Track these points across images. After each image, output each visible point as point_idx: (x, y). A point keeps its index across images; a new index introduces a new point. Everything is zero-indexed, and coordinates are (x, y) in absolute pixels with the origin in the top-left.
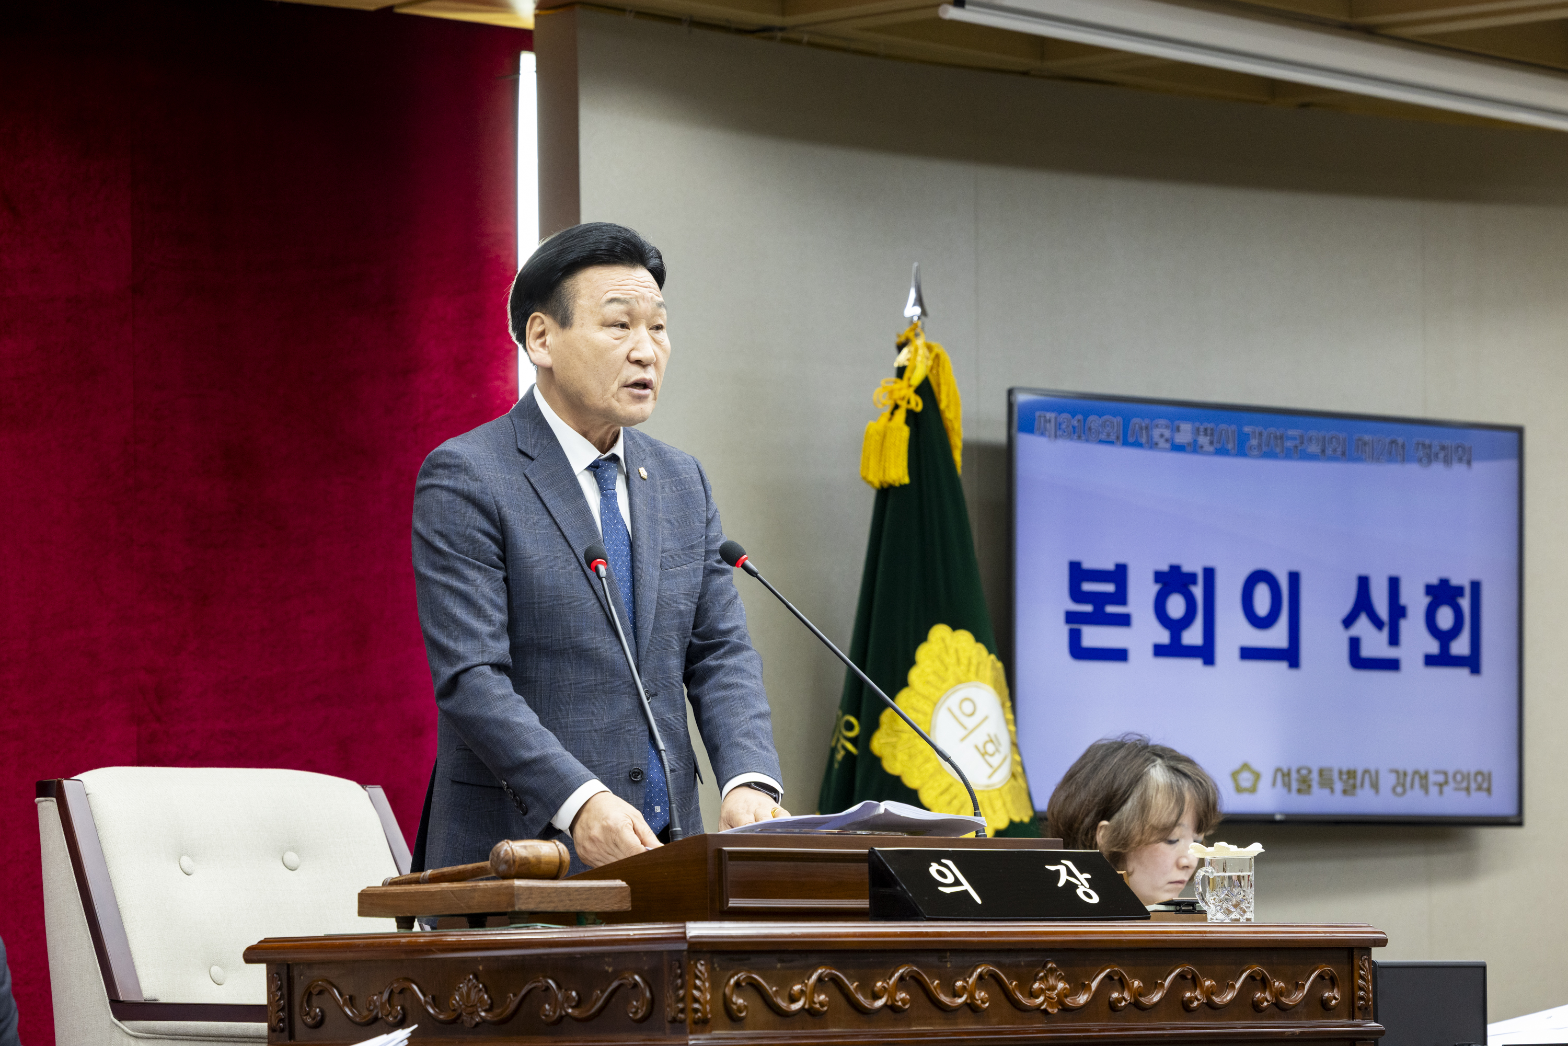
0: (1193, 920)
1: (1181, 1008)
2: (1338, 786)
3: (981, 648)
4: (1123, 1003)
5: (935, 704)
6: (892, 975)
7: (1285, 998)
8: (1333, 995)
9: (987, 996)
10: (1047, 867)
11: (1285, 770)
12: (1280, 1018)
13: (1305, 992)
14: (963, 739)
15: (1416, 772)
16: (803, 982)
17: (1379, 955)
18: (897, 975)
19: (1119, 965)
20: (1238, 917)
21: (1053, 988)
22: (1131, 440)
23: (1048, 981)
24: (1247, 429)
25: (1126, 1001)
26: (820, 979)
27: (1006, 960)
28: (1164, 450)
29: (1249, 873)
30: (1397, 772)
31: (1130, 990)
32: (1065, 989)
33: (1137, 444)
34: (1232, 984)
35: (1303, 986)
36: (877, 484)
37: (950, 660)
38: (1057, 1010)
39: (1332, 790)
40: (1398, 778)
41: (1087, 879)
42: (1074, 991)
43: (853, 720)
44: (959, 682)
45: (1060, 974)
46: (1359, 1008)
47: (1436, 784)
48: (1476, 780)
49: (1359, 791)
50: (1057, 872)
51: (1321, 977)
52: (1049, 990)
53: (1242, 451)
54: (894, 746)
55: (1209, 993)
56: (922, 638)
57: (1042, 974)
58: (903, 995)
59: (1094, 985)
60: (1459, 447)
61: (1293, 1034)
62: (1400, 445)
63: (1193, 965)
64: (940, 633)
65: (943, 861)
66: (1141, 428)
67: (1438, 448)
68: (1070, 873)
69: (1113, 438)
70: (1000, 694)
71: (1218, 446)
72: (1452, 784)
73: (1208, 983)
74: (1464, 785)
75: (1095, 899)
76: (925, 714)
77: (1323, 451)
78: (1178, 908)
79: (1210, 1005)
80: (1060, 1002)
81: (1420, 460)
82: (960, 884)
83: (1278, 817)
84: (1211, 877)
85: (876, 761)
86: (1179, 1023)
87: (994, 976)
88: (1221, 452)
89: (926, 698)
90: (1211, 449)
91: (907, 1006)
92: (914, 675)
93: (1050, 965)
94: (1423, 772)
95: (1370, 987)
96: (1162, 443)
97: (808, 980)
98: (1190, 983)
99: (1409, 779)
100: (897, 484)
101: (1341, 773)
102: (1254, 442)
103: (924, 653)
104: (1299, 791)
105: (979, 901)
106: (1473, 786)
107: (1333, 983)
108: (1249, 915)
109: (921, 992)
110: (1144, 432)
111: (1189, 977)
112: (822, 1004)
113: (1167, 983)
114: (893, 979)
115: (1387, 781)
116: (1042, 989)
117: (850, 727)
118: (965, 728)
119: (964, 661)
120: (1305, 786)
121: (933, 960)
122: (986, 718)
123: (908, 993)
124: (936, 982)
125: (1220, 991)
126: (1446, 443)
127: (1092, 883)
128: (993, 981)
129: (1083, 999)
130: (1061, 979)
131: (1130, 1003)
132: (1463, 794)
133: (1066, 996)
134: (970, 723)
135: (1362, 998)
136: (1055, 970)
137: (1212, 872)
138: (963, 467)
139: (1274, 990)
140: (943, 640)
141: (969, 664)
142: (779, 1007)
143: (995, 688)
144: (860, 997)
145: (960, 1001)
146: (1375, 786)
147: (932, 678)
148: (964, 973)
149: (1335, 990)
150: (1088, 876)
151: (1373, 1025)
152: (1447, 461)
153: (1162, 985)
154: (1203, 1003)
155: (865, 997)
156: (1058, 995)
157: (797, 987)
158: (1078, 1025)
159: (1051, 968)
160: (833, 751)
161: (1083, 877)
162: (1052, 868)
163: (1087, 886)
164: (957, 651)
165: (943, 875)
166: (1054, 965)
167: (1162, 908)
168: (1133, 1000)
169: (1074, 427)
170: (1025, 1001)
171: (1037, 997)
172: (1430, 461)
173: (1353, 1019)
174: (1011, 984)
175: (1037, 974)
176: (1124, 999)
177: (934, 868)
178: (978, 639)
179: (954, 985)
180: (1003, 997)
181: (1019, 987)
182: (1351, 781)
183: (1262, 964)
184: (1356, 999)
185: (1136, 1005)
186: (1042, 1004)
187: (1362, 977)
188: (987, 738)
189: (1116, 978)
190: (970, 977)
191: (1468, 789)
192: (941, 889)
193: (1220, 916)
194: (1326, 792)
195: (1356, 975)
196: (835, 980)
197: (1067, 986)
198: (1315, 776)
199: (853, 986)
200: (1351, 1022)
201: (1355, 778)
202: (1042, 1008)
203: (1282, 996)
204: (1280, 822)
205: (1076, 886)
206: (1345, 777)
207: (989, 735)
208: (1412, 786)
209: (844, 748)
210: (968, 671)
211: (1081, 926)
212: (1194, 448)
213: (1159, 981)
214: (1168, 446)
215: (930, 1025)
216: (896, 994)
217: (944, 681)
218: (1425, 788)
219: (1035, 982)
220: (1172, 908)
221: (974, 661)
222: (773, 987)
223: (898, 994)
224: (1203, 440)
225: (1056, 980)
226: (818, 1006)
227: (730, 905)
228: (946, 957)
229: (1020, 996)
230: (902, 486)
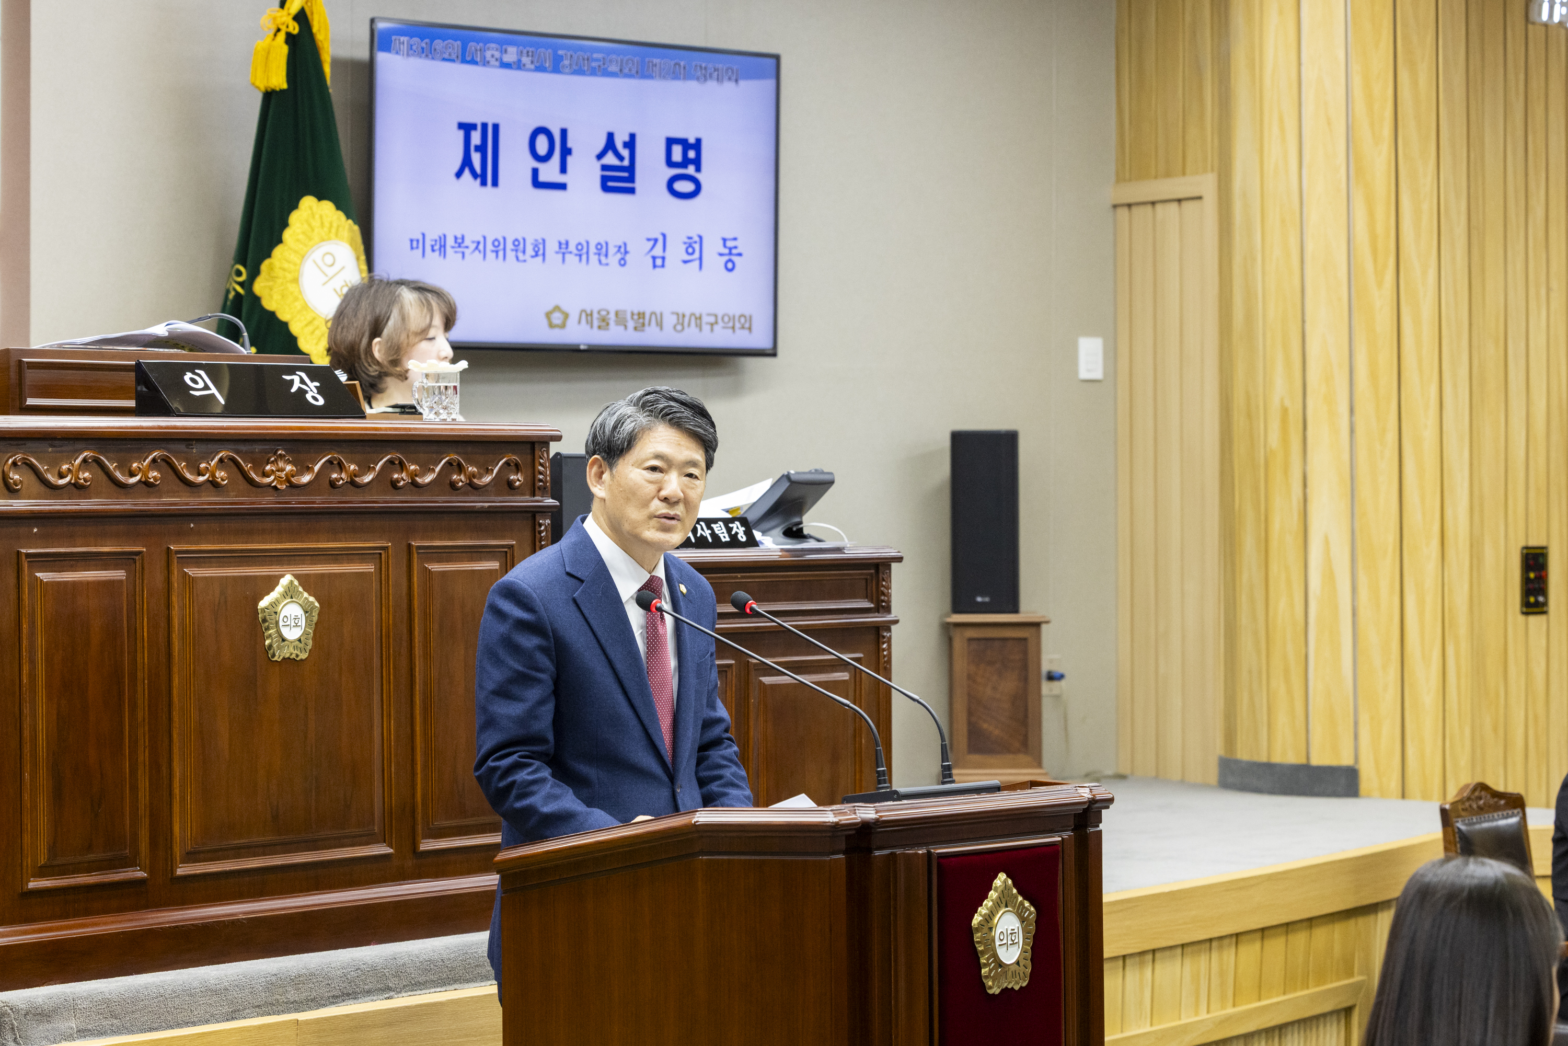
0: (414, 419)
1: (390, 487)
2: (631, 324)
3: (341, 215)
4: (341, 482)
5: (303, 257)
6: (147, 457)
7: (478, 479)
8: (517, 478)
9: (226, 475)
10: (284, 377)
11: (589, 312)
12: (473, 495)
13: (494, 475)
14: (324, 284)
15: (692, 314)
16: (71, 463)
17: (554, 448)
18: (150, 458)
19: (338, 453)
20: (445, 417)
21: (282, 470)
22: (468, 59)
23: (277, 464)
24: (560, 52)
25: (343, 480)
26: (85, 461)
27: (243, 448)
28: (494, 67)
29: (455, 384)
30: (678, 314)
31: (346, 472)
32: (292, 470)
33: (473, 62)
34: (433, 468)
35: (492, 470)
36: (263, 89)
37: (316, 223)
38: (285, 486)
39: (626, 327)
40: (678, 319)
41: (316, 387)
42: (300, 473)
43: (242, 268)
44: (323, 240)
45: (288, 459)
46: (539, 488)
47: (707, 323)
48: (739, 321)
49: (647, 328)
50: (292, 381)
51: (507, 464)
52: (278, 471)
53: (556, 69)
54: (271, 289)
55: (413, 475)
56: (295, 206)
57: (273, 459)
58: (156, 473)
59: (317, 468)
60: (730, 68)
61: (483, 507)
62: (682, 67)
63: (401, 453)
64: (308, 203)
65: (197, 371)
66: (476, 50)
67: (713, 70)
68: (303, 381)
69: (454, 57)
70: (356, 250)
71: (538, 65)
72: (721, 324)
73: (412, 467)
74: (731, 324)
75: (321, 402)
76: (295, 264)
77: (621, 70)
78: (403, 410)
79: (414, 484)
80: (288, 480)
81: (698, 79)
82: (210, 389)
83: (582, 347)
84: (425, 387)
85: (257, 300)
86: (388, 498)
87: (233, 460)
88: (540, 69)
89: (296, 252)
90: (532, 67)
91: (158, 483)
92: (287, 235)
93: (280, 452)
94: (698, 315)
95: (548, 472)
96: (493, 62)
97: (75, 461)
98: (398, 467)
99: (686, 320)
100: (278, 89)
101: (633, 314)
102: (566, 62)
103: (295, 218)
104: (599, 327)
105: (222, 402)
106: (738, 325)
107: (518, 468)
108: (453, 416)
109: (170, 471)
110: (479, 52)
111: (397, 462)
112: (85, 480)
113: (378, 468)
114: (147, 461)
115: (670, 321)
116: (273, 470)
117: (239, 273)
118: (327, 276)
119: (327, 224)
120: (604, 323)
121: (182, 447)
122: (343, 268)
123: (159, 471)
124: (184, 464)
125: (423, 475)
126: (720, 66)
127: (320, 390)
128: (231, 464)
129: (306, 479)
130: (289, 462)
131: (347, 482)
132: (730, 331)
133: (293, 476)
134: (330, 271)
135: (541, 481)
136: (284, 456)
137: (426, 383)
138: (331, 77)
139: (467, 473)
140: (311, 208)
141: (331, 226)
142: (49, 482)
143: (351, 245)
144: (118, 475)
145: (201, 479)
146: (660, 325)
147: (301, 237)
148: (208, 457)
149: (519, 475)
150: (318, 384)
151: (550, 501)
152: (719, 80)
153: (374, 468)
154: (408, 482)
155: (123, 475)
156: (286, 475)
157: (65, 467)
158: (302, 499)
159: (280, 454)
160: (228, 292)
161: (313, 385)
162: (288, 378)
163: (315, 391)
164: (321, 217)
165: (194, 381)
166: (283, 452)
167: (390, 410)
168: (349, 480)
169: (423, 48)
170: (257, 479)
171: (268, 476)
172: (706, 80)
173: (534, 496)
174: (247, 466)
175: (269, 459)
176: (342, 478)
177: (188, 377)
178: (338, 207)
179: (199, 467)
180: (241, 476)
181: (254, 468)
182: (641, 321)
183: (458, 453)
184: (536, 481)
185: (353, 483)
186: (273, 482)
187: (541, 465)
188: (344, 284)
189: (335, 462)
190: (212, 461)
191: (733, 328)
192: (191, 392)
193: (432, 416)
194: (622, 328)
195: (537, 464)
196: (97, 461)
197: (294, 468)
198: (612, 316)
199: (111, 466)
200: (533, 499)
201: (644, 318)
202: (273, 485)
203: (474, 478)
204: (584, 351)
205: (306, 392)
206: (636, 317)
207: (345, 281)
208: (689, 325)
209: (235, 290)
210: (330, 231)
211: (306, 422)
212: (519, 66)
213: (372, 466)
214: (497, 64)
215: (178, 497)
216: (149, 472)
217: (310, 239)
218: (700, 327)
219: (267, 464)
220: (398, 410)
221: (335, 225)
222: (45, 466)
223: (151, 472)
225: (284, 463)
226: (82, 481)
227: (27, 403)
228: (192, 445)
229: (254, 476)
230: (282, 91)
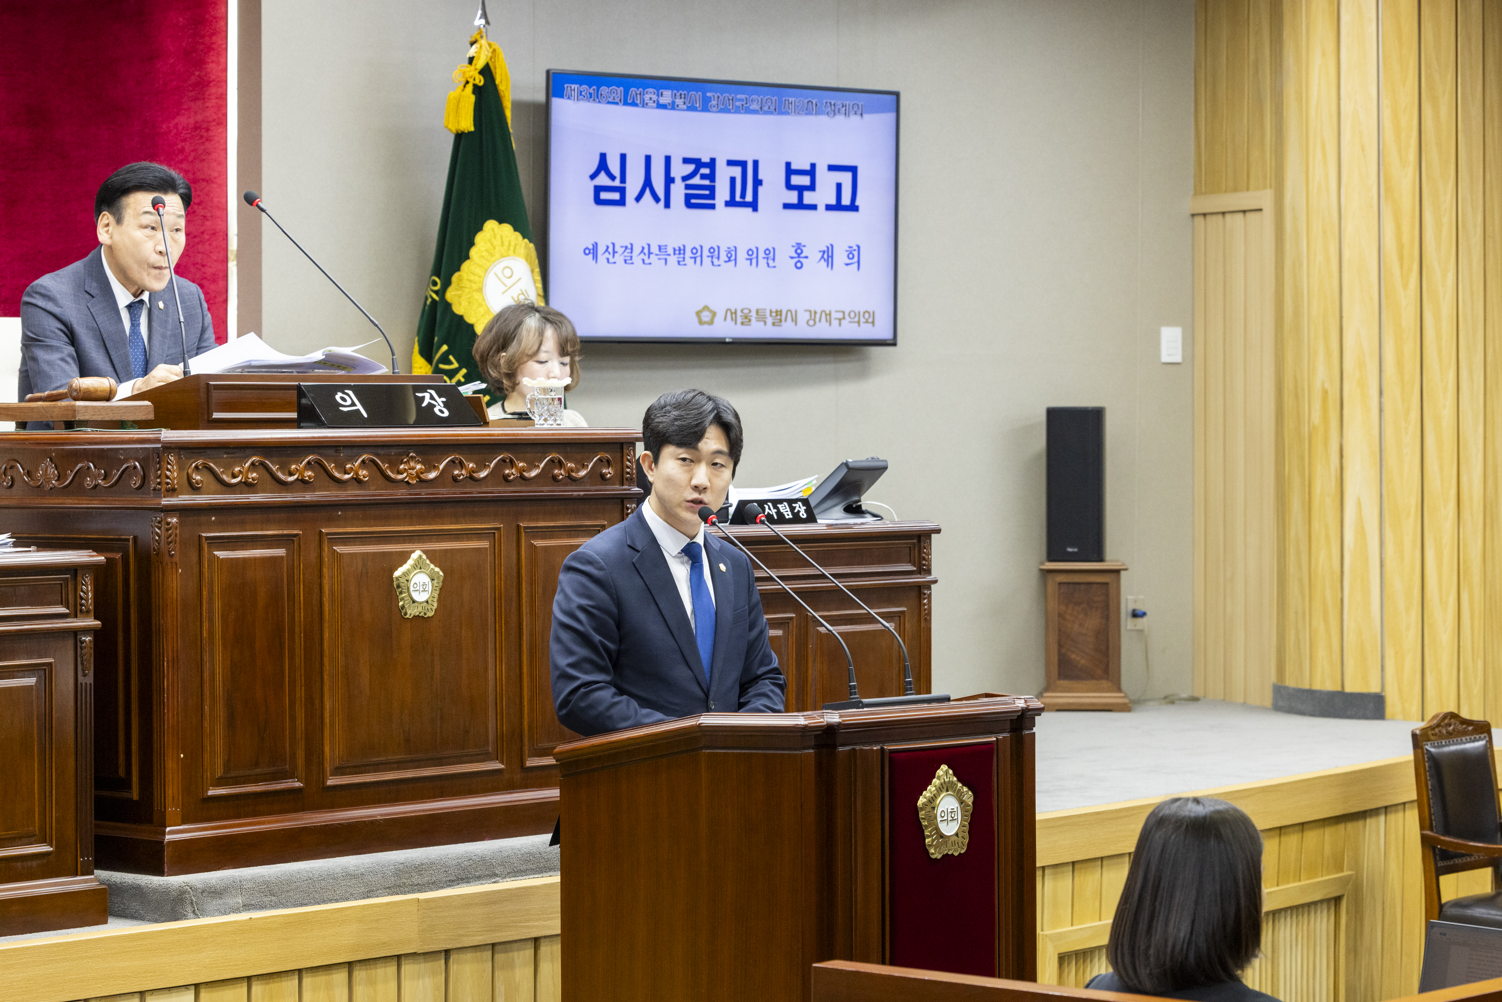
1: (503, 480)
2: (770, 320)
3: (518, 234)
4: (462, 477)
5: (486, 270)
6: (303, 461)
7: (575, 473)
8: (608, 471)
9: (367, 474)
10: (417, 394)
11: (733, 311)
12: (571, 486)
13: (589, 469)
14: (504, 293)
15: (823, 311)
16: (242, 466)
18: (305, 461)
19: (460, 454)
20: (552, 423)
21: (413, 468)
22: (629, 101)
23: (409, 464)
24: (709, 94)
25: (464, 476)
26: (253, 464)
27: (381, 452)
28: (652, 108)
29: (560, 396)
30: (810, 311)
31: (466, 469)
32: (421, 469)
33: (634, 104)
34: (538, 465)
35: (588, 465)
36: (454, 131)
37: (497, 242)
38: (417, 481)
39: (765, 323)
40: (811, 316)
41: (443, 402)
42: (428, 471)
43: (437, 279)
44: (503, 257)
45: (418, 460)
46: (627, 479)
47: (836, 319)
48: (864, 316)
49: (783, 323)
50: (423, 398)
51: (600, 460)
52: (410, 469)
53: (705, 109)
54: (460, 297)
55: (522, 470)
56: (480, 228)
57: (405, 460)
58: (310, 473)
59: (441, 467)
60: (855, 105)
61: (580, 495)
62: (814, 104)
63: (510, 454)
64: (491, 225)
65: (346, 391)
66: (637, 94)
67: (841, 106)
68: (432, 398)
69: (617, 100)
71: (689, 105)
72: (847, 319)
73: (521, 464)
74: (856, 319)
75: (446, 413)
76: (480, 277)
77: (761, 108)
78: (518, 417)
79: (523, 478)
80: (418, 476)
81: (828, 114)
82: (355, 405)
83: (727, 340)
84: (536, 398)
85: (448, 306)
86: (501, 489)
87: (373, 461)
88: (692, 108)
89: (480, 266)
90: (685, 107)
91: (311, 481)
92: (473, 252)
93: (411, 454)
94: (827, 312)
96: (651, 104)
97: (245, 464)
98: (509, 464)
99: (818, 316)
100: (466, 131)
101: (771, 312)
102: (714, 103)
103: (479, 238)
104: (742, 323)
105: (366, 416)
106: (862, 320)
107: (609, 464)
109: (322, 471)
110: (639, 96)
111: (508, 461)
112: (253, 479)
113: (493, 464)
114: (303, 463)
115: (803, 317)
116: (405, 469)
117: (435, 284)
118: (506, 286)
119: (506, 243)
120: (746, 320)
121: (331, 452)
122: (519, 279)
123: (313, 471)
124: (333, 465)
125: (529, 470)
126: (847, 102)
127: (446, 404)
128: (371, 463)
129: (432, 475)
130: (418, 462)
131: (467, 477)
132: (856, 325)
133: (422, 473)
134: (509, 282)
135: (628, 473)
136: (415, 457)
137: (537, 395)
138: (512, 120)
139: (567, 468)
140: (493, 230)
141: (510, 245)
142: (223, 481)
143: (527, 260)
144: (279, 474)
145: (347, 476)
146: (795, 321)
147: (485, 254)
148: (352, 459)
149: (610, 468)
150: (445, 400)
151: (636, 490)
152: (846, 114)
153: (489, 466)
154: (517, 476)
155: (284, 474)
156: (417, 472)
157: (237, 469)
158: (430, 491)
159: (412, 456)
160: (426, 299)
161: (441, 400)
162: (420, 395)
163: (442, 405)
164: (501, 237)
165: (343, 399)
166: (414, 455)
168: (468, 475)
169: (590, 94)
170: (393, 476)
171: (402, 474)
172: (835, 114)
173: (622, 486)
174: (384, 466)
175: (402, 460)
176: (462, 474)
177: (338, 396)
178: (516, 229)
179: (345, 466)
180: (379, 474)
181: (390, 467)
182: (778, 317)
183: (558, 453)
184: (624, 474)
185: (471, 478)
186: (406, 478)
187: (629, 461)
188: (520, 292)
189: (457, 461)
190: (356, 462)
191: (859, 322)
192: (340, 408)
193: (541, 422)
194: (762, 324)
195: (625, 460)
196: (263, 465)
197: (423, 467)
198: (753, 313)
199: (274, 468)
201: (781, 315)
202: (406, 480)
203: (572, 472)
204: (729, 343)
205: (435, 406)
206: (774, 314)
207: (521, 290)
208: (820, 320)
209: (431, 297)
210: (509, 249)
211: (432, 431)
212: (673, 106)
213: (487, 463)
214: (655, 105)
215: (328, 491)
216: (304, 473)
218: (829, 322)
219: (401, 464)
221: (513, 244)
222: (222, 469)
223: (306, 472)
224: (679, 101)
225: (415, 463)
226: (251, 480)
227: (213, 419)
228: (340, 451)
229: (390, 473)
230: (470, 133)
